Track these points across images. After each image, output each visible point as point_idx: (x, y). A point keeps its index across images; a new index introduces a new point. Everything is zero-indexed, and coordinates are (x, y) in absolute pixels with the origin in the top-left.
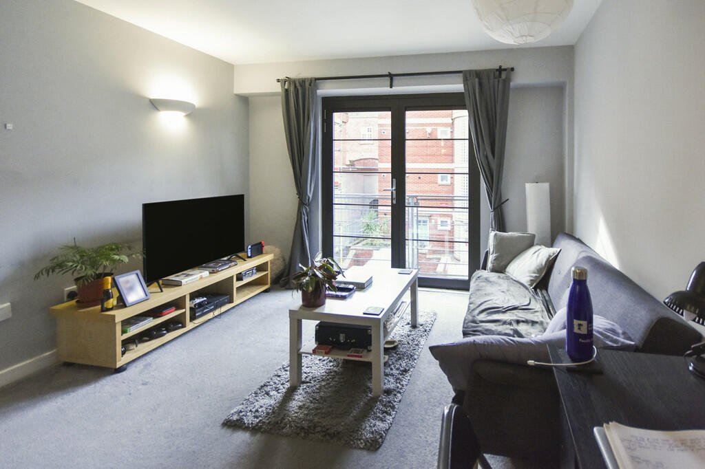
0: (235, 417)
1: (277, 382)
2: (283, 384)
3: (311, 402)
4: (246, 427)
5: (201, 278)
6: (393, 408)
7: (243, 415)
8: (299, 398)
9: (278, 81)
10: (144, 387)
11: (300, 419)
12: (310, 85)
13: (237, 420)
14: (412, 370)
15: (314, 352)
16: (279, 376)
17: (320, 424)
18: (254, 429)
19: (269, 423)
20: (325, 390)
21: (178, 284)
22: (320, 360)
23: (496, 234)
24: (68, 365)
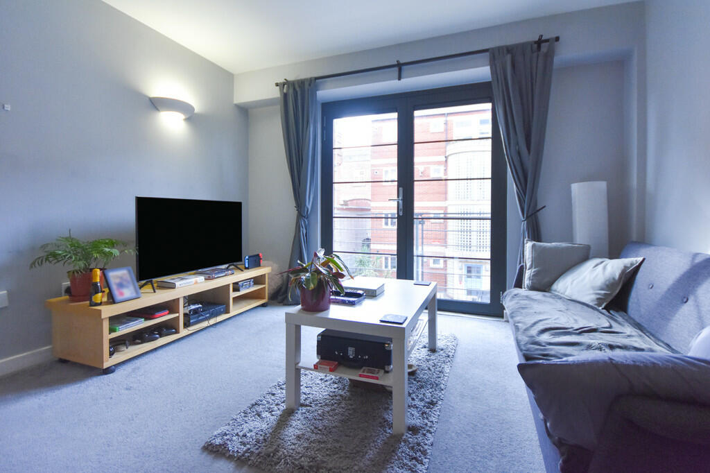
0: (218, 441)
1: (271, 401)
2: (277, 405)
3: (313, 432)
4: (230, 455)
5: (196, 283)
6: (424, 453)
7: (228, 439)
8: (297, 425)
9: (277, 85)
10: (127, 392)
11: (299, 453)
12: (310, 85)
13: (220, 445)
14: (440, 403)
15: (316, 367)
16: (273, 394)
17: (325, 465)
18: (241, 460)
19: (258, 454)
20: (330, 418)
21: (172, 286)
22: (321, 379)
23: (533, 246)
24: (63, 361)
